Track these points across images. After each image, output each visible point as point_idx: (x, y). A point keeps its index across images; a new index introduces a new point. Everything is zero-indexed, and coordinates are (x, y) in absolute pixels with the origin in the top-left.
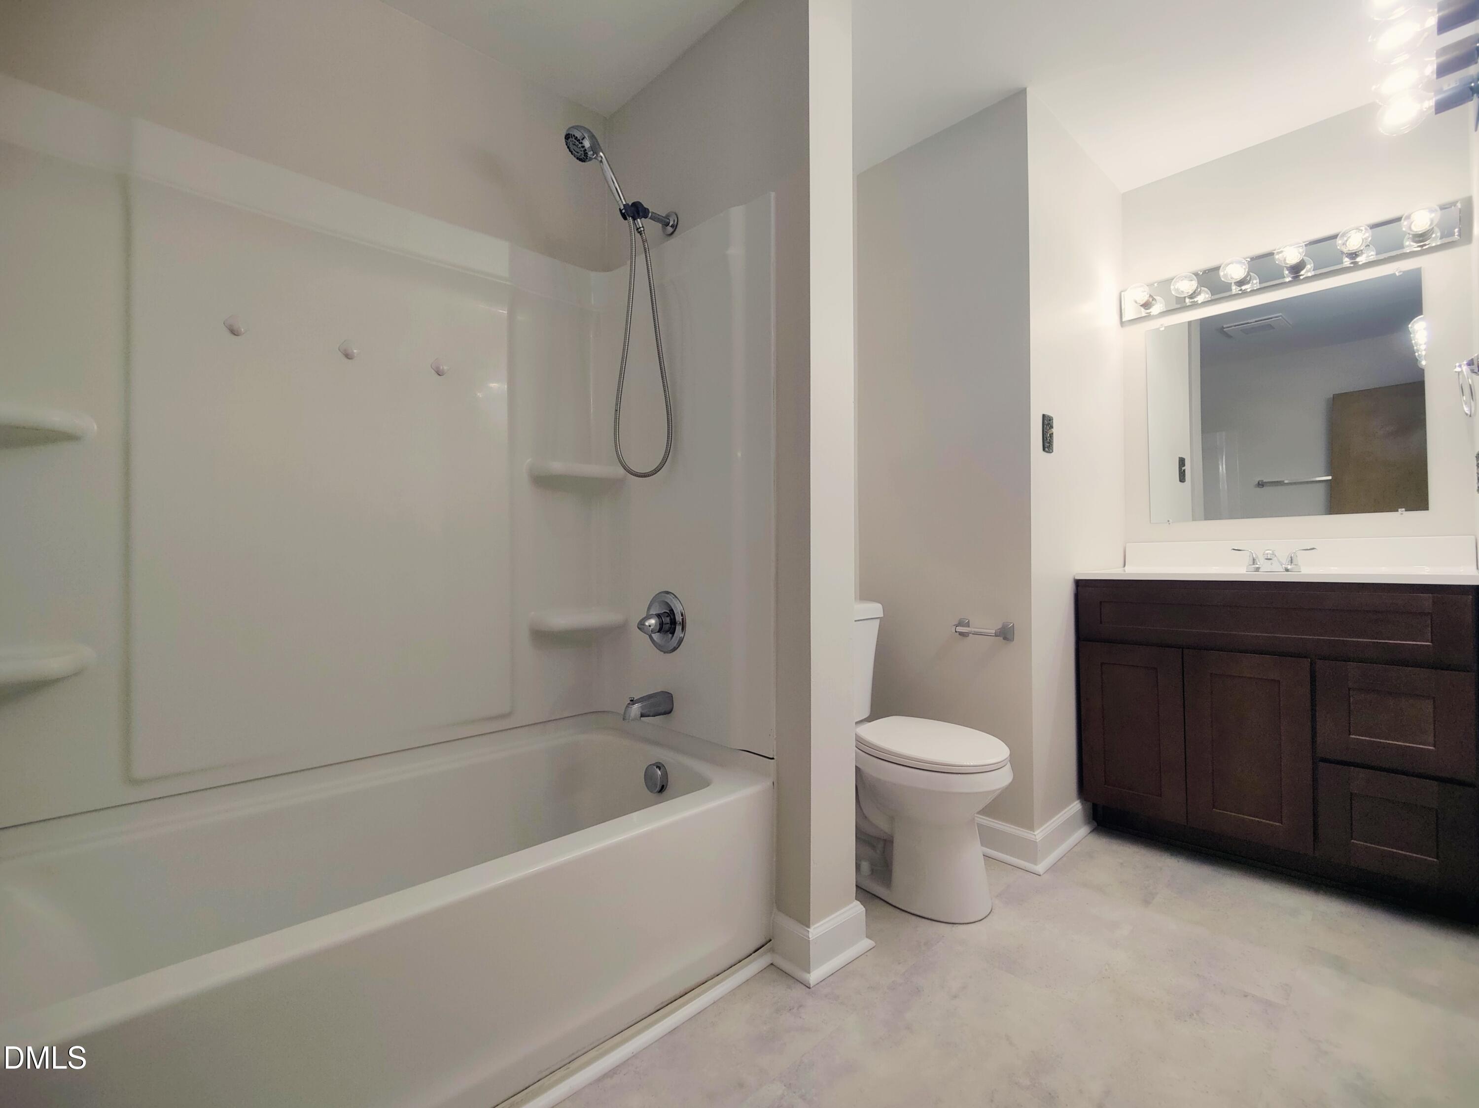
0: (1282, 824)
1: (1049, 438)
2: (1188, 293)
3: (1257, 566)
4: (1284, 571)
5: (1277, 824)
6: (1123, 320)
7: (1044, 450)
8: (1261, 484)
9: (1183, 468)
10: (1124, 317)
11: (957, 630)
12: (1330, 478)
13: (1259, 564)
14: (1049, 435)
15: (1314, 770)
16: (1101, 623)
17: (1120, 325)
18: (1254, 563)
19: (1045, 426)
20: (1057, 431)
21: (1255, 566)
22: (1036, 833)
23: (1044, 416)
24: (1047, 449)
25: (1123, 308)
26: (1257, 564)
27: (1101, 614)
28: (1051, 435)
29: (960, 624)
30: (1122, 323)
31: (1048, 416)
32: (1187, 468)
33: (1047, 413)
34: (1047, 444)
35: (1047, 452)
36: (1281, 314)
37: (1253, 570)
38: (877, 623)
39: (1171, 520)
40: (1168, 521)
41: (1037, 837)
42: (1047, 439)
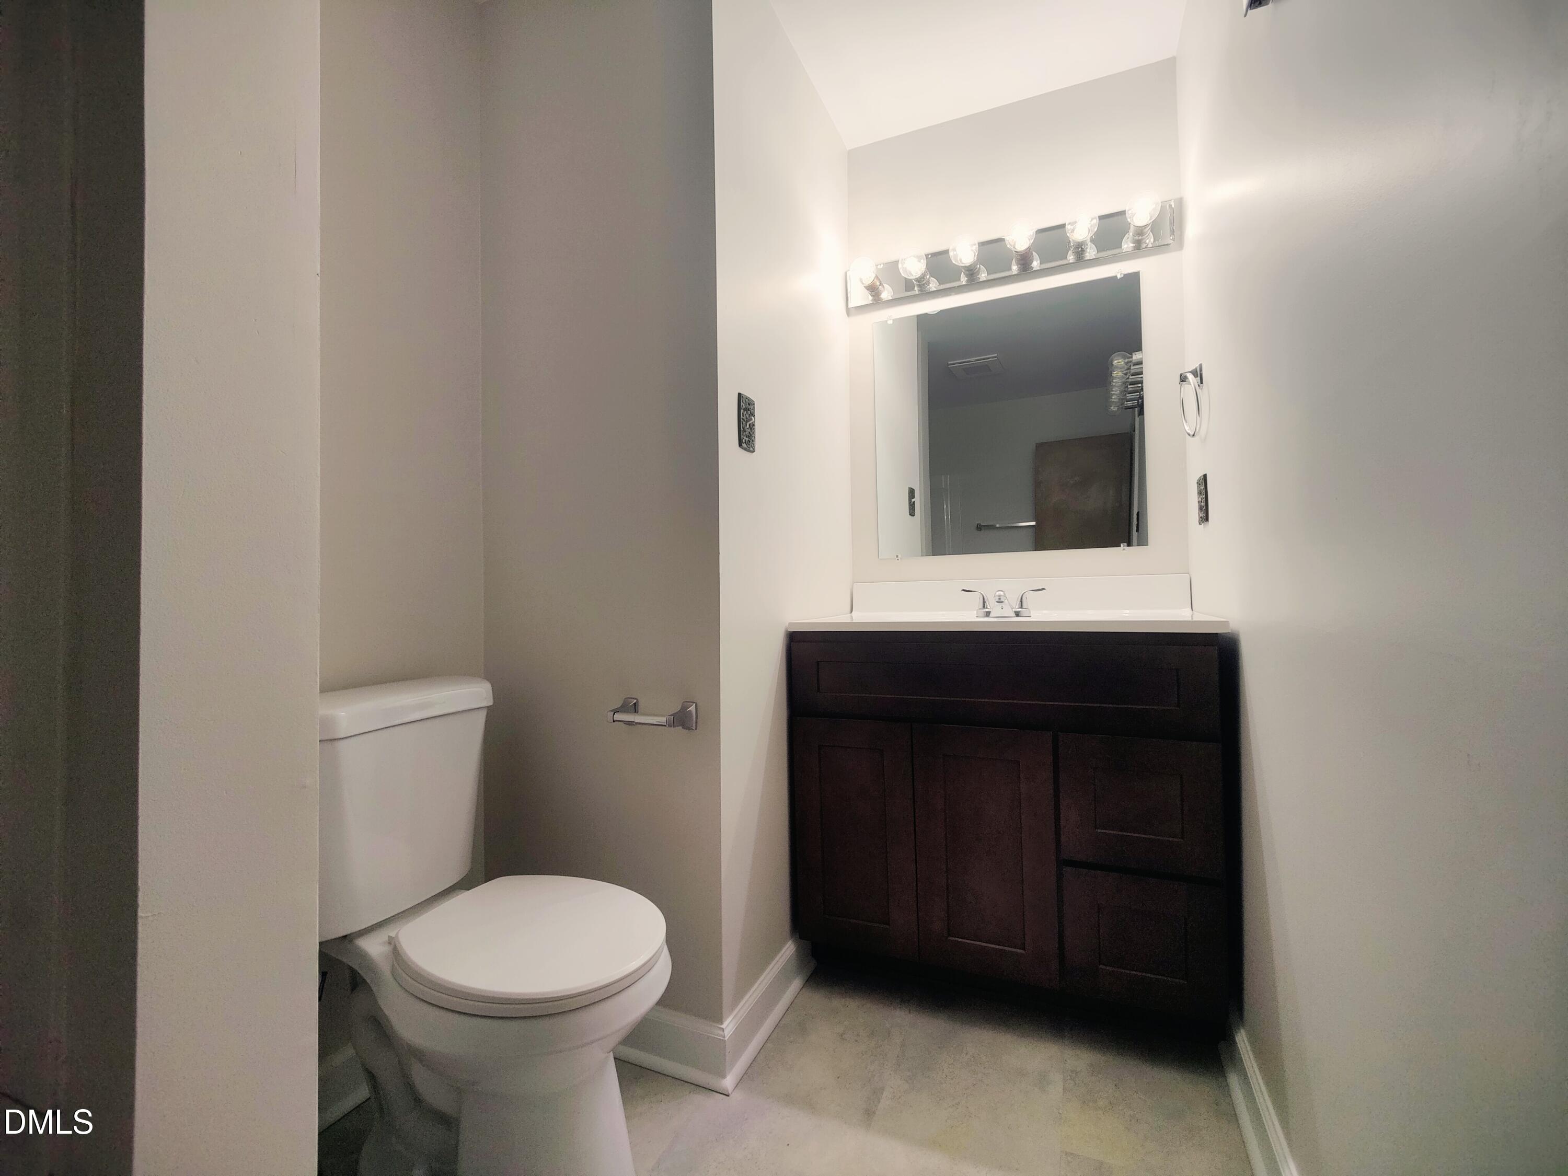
0: (1025, 951)
1: (749, 430)
2: (916, 276)
3: (987, 610)
4: (1015, 616)
5: (1019, 951)
6: (849, 307)
7: (740, 445)
8: (979, 528)
9: (913, 500)
10: (850, 302)
11: (615, 719)
12: (1034, 523)
13: (989, 608)
14: (748, 426)
15: (1060, 877)
16: (819, 690)
17: (846, 316)
18: (984, 607)
19: (742, 411)
20: (760, 420)
21: (984, 610)
22: (723, 1026)
23: (740, 395)
24: (744, 445)
25: (848, 291)
26: (987, 608)
27: (818, 680)
28: (752, 426)
29: (623, 709)
30: (848, 311)
31: (749, 399)
32: (917, 500)
33: (746, 393)
34: (746, 438)
35: (745, 449)
36: (996, 355)
37: (983, 614)
38: (481, 717)
39: (900, 556)
40: (897, 556)
41: (726, 1032)
42: (745, 431)
